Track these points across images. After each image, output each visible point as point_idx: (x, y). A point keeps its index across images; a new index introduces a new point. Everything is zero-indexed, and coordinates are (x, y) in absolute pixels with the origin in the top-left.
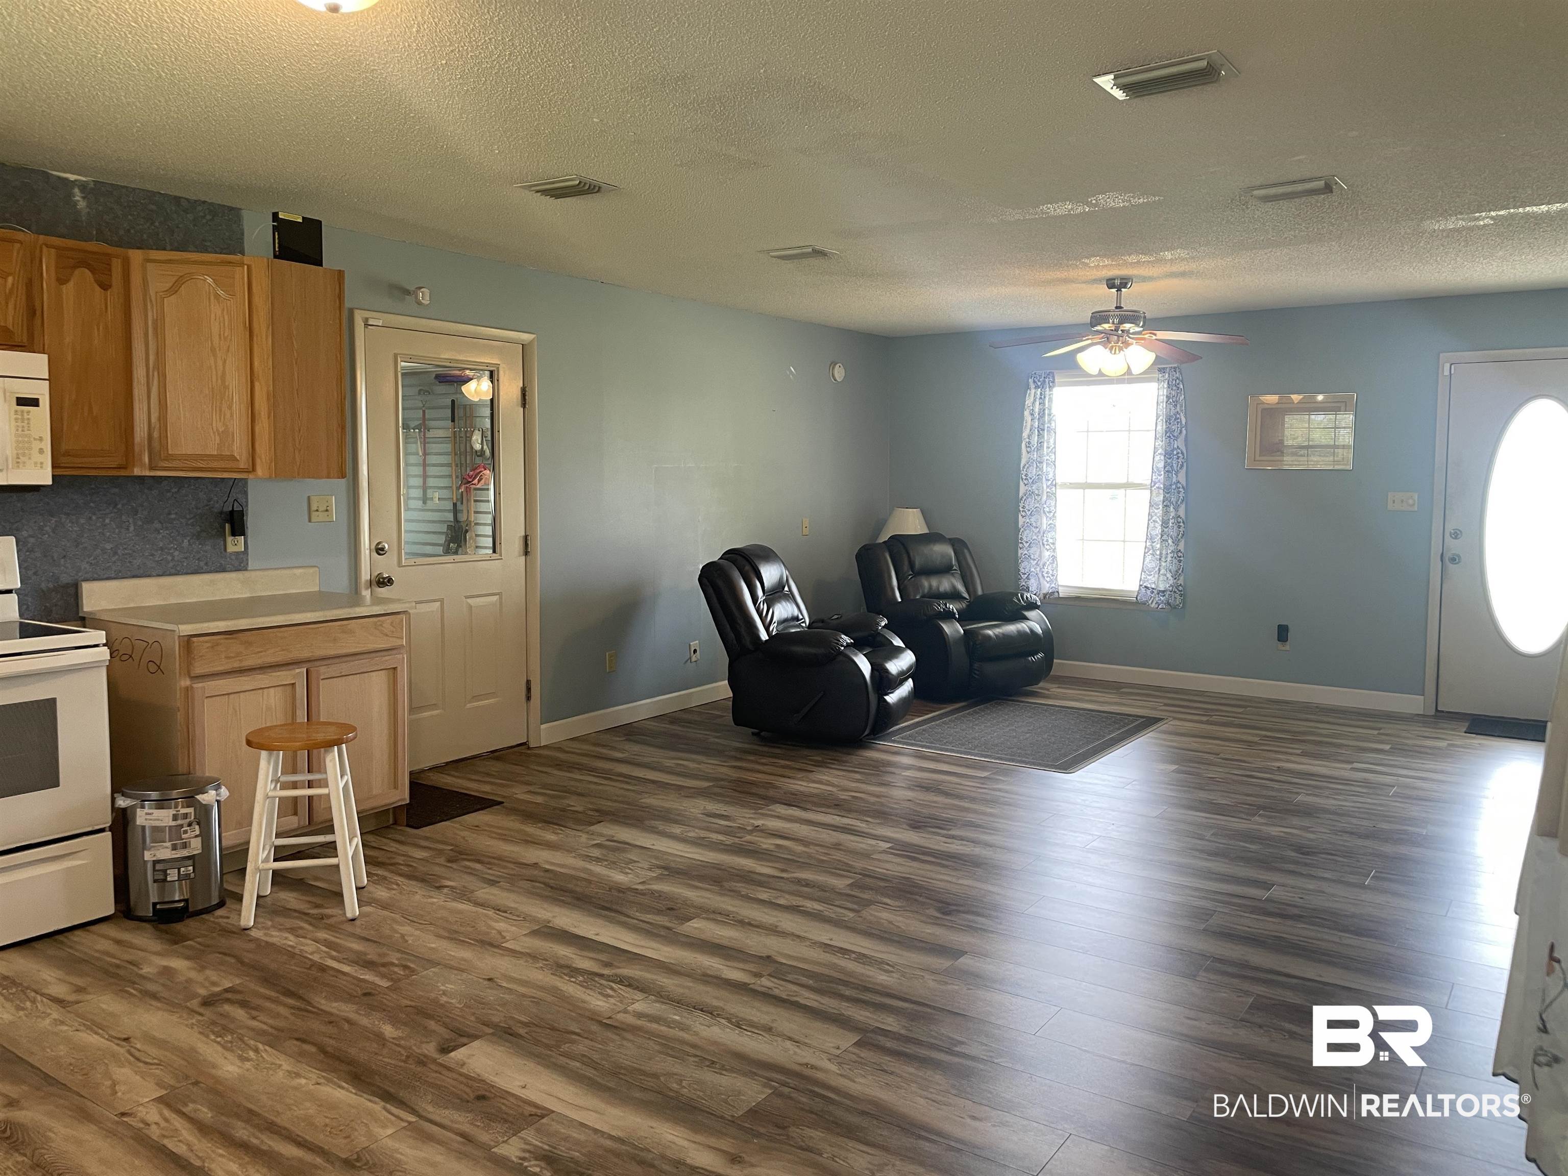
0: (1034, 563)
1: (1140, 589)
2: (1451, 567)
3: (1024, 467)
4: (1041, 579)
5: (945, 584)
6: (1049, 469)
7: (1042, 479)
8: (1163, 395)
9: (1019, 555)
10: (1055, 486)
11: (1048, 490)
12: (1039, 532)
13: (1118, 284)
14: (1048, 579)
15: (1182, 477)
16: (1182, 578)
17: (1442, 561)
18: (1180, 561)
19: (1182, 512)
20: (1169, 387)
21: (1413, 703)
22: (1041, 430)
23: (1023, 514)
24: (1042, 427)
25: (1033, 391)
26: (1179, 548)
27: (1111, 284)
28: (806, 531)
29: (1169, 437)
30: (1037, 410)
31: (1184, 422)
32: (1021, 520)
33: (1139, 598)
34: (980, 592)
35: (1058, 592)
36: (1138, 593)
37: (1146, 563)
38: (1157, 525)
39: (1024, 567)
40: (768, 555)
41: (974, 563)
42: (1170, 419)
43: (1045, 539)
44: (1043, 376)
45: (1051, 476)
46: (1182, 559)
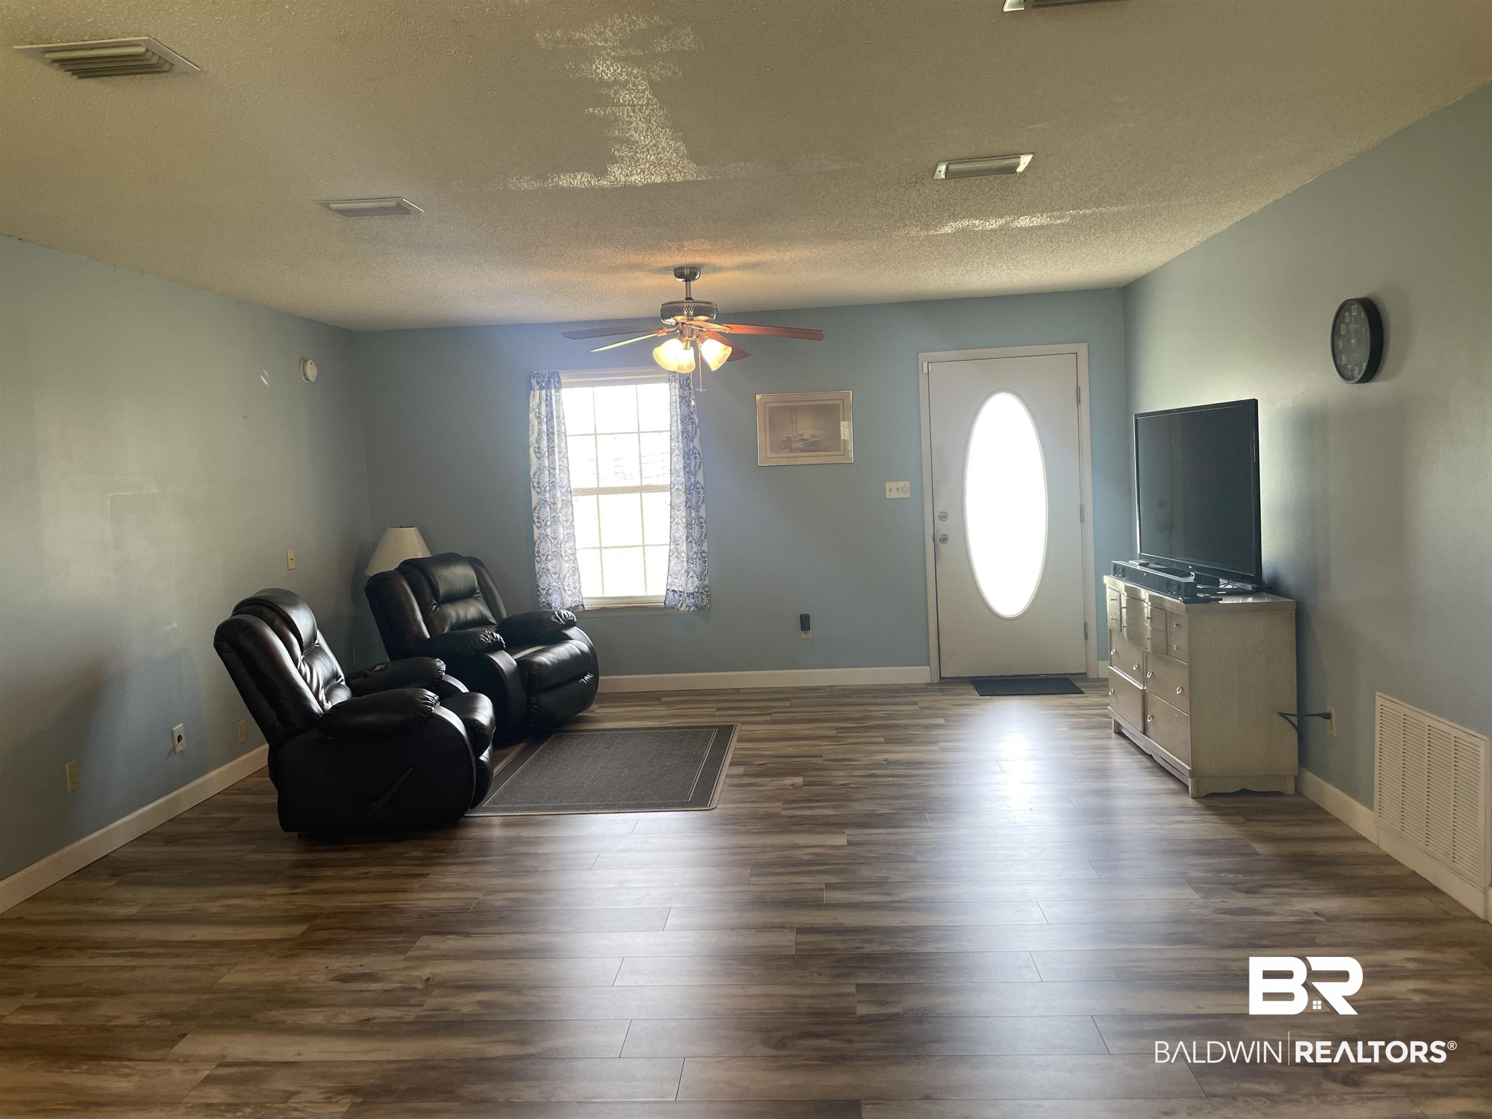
0: (555, 577)
1: (667, 594)
2: (943, 548)
3: (535, 474)
4: (563, 593)
5: (473, 610)
6: (563, 475)
7: (556, 487)
8: (675, 395)
9: (537, 569)
10: (571, 492)
11: (564, 498)
12: (558, 543)
13: (688, 274)
14: (570, 593)
15: (700, 477)
16: (707, 579)
17: (934, 541)
18: (705, 562)
19: (703, 513)
20: (681, 388)
21: (920, 675)
22: (550, 435)
23: (538, 525)
24: (551, 430)
25: (538, 392)
26: (703, 548)
27: (679, 272)
28: (292, 565)
29: (686, 437)
30: (543, 412)
31: (697, 423)
32: (536, 532)
33: (667, 603)
34: (505, 615)
35: (583, 605)
36: (666, 598)
37: (671, 566)
38: (680, 527)
39: (544, 581)
40: (294, 600)
41: (494, 582)
42: (686, 419)
43: (563, 550)
44: (547, 376)
45: (565, 482)
46: (706, 559)
